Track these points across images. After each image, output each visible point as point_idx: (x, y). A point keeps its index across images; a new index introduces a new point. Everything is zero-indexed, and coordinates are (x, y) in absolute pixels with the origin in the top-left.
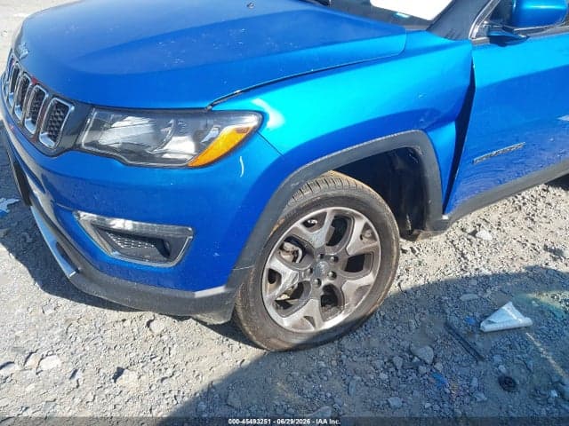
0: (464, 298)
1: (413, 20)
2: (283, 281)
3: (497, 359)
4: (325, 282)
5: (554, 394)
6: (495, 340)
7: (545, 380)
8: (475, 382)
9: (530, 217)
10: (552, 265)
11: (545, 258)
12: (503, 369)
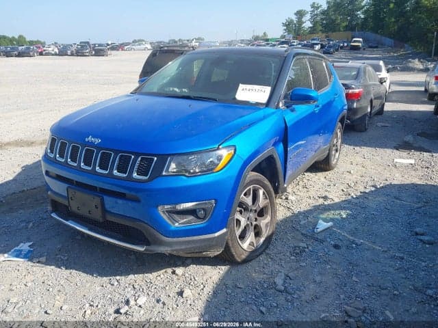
0: (301, 223)
1: (257, 104)
2: (242, 224)
3: (329, 240)
4: (254, 223)
5: (354, 245)
6: (323, 234)
7: (348, 242)
8: (326, 249)
9: (305, 187)
10: (326, 203)
11: (321, 201)
12: (333, 243)
